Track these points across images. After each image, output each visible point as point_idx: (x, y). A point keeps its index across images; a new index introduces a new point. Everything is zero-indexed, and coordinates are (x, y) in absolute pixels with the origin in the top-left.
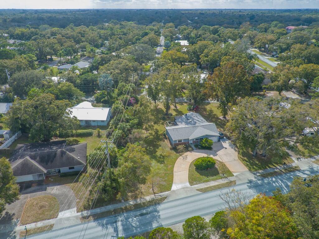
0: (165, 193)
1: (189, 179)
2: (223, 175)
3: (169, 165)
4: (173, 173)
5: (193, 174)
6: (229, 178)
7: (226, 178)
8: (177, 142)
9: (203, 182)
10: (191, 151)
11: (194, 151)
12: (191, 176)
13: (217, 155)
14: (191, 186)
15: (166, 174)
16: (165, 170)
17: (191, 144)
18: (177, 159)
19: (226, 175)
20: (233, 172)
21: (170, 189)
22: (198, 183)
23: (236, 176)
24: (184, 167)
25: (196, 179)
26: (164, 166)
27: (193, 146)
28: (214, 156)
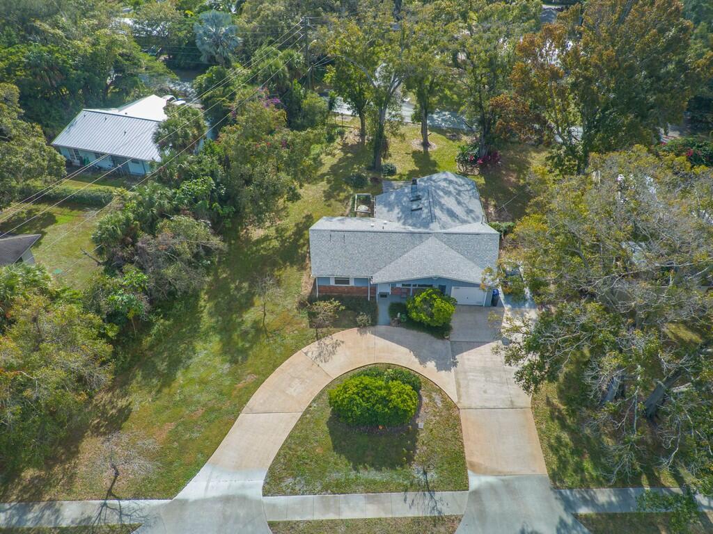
0: (147, 502)
1: (278, 455)
2: (425, 473)
3: (249, 371)
4: (239, 411)
5: (307, 437)
6: (438, 495)
7: (429, 491)
8: (332, 283)
9: (320, 488)
10: (365, 326)
11: (381, 328)
12: (293, 446)
13: (453, 369)
14: (264, 495)
15: (212, 410)
16: (221, 393)
17: (383, 295)
18: (293, 352)
19: (436, 476)
20: (473, 465)
21: (179, 488)
22: (297, 488)
23: (476, 493)
24: (295, 394)
25: (307, 464)
26: (227, 375)
27: (383, 309)
28: (438, 368)
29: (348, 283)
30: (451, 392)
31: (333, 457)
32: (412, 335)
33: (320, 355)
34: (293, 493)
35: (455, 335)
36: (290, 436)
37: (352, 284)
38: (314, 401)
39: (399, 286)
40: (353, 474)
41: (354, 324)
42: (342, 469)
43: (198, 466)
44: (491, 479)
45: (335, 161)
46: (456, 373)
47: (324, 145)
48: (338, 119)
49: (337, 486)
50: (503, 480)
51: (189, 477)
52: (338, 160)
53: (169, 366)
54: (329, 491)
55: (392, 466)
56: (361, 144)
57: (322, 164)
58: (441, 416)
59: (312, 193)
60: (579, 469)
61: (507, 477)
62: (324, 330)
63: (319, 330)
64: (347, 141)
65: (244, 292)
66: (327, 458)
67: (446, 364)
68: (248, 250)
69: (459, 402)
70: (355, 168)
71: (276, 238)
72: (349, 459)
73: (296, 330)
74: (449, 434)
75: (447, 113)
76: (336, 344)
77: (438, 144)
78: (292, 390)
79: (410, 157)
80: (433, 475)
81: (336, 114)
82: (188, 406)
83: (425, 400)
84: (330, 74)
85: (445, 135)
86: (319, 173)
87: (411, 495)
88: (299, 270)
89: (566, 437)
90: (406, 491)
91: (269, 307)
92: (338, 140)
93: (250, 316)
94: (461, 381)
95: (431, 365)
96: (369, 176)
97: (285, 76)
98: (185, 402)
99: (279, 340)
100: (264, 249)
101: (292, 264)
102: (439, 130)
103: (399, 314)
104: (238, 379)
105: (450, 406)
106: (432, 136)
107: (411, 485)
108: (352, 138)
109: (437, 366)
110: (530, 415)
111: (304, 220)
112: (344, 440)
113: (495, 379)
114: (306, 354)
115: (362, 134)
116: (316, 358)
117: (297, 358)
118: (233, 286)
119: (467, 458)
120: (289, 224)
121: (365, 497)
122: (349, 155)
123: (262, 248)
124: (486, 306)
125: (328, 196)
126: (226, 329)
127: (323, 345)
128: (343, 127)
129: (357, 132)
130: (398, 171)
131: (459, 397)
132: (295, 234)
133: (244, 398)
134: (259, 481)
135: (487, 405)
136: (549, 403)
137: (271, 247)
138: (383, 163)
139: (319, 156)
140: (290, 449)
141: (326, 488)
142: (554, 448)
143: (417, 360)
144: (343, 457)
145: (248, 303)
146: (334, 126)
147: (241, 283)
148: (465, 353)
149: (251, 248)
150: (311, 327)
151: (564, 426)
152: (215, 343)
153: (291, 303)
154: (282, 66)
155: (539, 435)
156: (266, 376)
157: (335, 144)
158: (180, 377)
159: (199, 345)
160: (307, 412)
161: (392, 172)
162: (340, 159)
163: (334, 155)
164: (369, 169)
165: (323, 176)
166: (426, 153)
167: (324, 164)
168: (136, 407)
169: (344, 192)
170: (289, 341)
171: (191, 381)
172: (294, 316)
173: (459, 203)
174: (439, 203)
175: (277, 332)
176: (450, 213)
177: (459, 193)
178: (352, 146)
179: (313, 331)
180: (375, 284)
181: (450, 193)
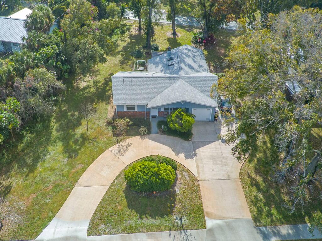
1: (96, 211)
2: (181, 219)
3: (79, 162)
4: (73, 186)
5: (112, 200)
6: (189, 232)
7: (183, 230)
8: (125, 110)
9: (120, 230)
10: (144, 134)
11: (153, 135)
12: (104, 206)
13: (194, 158)
14: (88, 236)
15: (57, 186)
16: (63, 176)
17: (154, 117)
18: (104, 150)
19: (187, 221)
20: (208, 214)
21: (38, 233)
22: (107, 231)
23: (211, 230)
24: (105, 175)
25: (112, 216)
26: (66, 165)
27: (154, 125)
28: (187, 158)
29: (133, 109)
30: (194, 171)
31: (128, 211)
32: (171, 139)
33: (119, 152)
34: (105, 233)
35: (195, 138)
36: (103, 200)
37: (136, 110)
38: (116, 178)
39: (162, 110)
40: (139, 221)
41: (138, 134)
42: (133, 218)
43: (50, 219)
44: (219, 222)
45: (126, 44)
46: (196, 160)
47: (119, 36)
48: (127, 22)
49: (130, 229)
50: (226, 222)
51: (44, 226)
52: (127, 44)
53: (33, 160)
54: (126, 232)
55: (162, 216)
56: (140, 34)
57: (118, 46)
58: (188, 185)
59: (112, 61)
60: (270, 215)
61: (228, 220)
62: (121, 137)
63: (118, 138)
64: (132, 33)
65: (76, 117)
66: (124, 212)
67: (190, 155)
68: (78, 94)
69: (198, 177)
70: (136, 48)
71: (93, 87)
72: (137, 212)
73: (105, 138)
74: (194, 195)
75: (185, 17)
76: (128, 145)
77: (181, 34)
78: (103, 172)
79: (166, 41)
80: (185, 220)
82: (44, 183)
83: (179, 176)
85: (184, 29)
86: (117, 51)
87: (173, 232)
88: (106, 104)
89: (260, 196)
90: (170, 230)
91: (90, 125)
92: (127, 33)
93: (79, 131)
94: (199, 165)
95: (182, 155)
96: (144, 51)
98: (42, 181)
99: (96, 144)
100: (87, 93)
101: (103, 100)
102: (181, 26)
103: (163, 126)
104: (73, 167)
105: (194, 179)
106: (178, 30)
107: (174, 227)
108: (134, 32)
109: (185, 156)
110: (240, 183)
111: (109, 76)
112: (134, 201)
113: (219, 162)
114: (111, 151)
115: (140, 29)
116: (117, 154)
117: (106, 154)
118: (69, 114)
119: (205, 210)
120: (101, 79)
121: (147, 235)
122: (133, 41)
123: (86, 92)
124: (212, 121)
125: (122, 63)
126: (66, 139)
127: (121, 146)
128: (129, 26)
129: (137, 28)
130: (160, 49)
131: (199, 174)
132: (104, 84)
133: (77, 178)
134: (85, 227)
135: (214, 178)
136: (249, 176)
137: (91, 92)
138: (152, 44)
139: (116, 42)
140: (103, 207)
141: (124, 230)
142: (254, 202)
143: (174, 153)
144: (133, 211)
145: (78, 124)
146: (124, 25)
147: (74, 112)
148: (200, 149)
149: (80, 92)
150: (114, 136)
151: (259, 189)
152: (59, 147)
153: (102, 123)
155: (245, 195)
156: (89, 165)
157: (126, 35)
158: (39, 167)
159: (50, 148)
160: (112, 185)
161: (156, 49)
162: (128, 43)
163: (125, 41)
164: (144, 47)
165: (119, 52)
166: (175, 39)
167: (119, 46)
168: (14, 185)
169: (131, 60)
170: (101, 144)
171: (46, 169)
172: (104, 130)
173: (195, 62)
174: (184, 61)
175: (94, 139)
176: (191, 67)
177: (194, 56)
178: (135, 36)
179: (114, 138)
180: (149, 109)
181: (189, 56)
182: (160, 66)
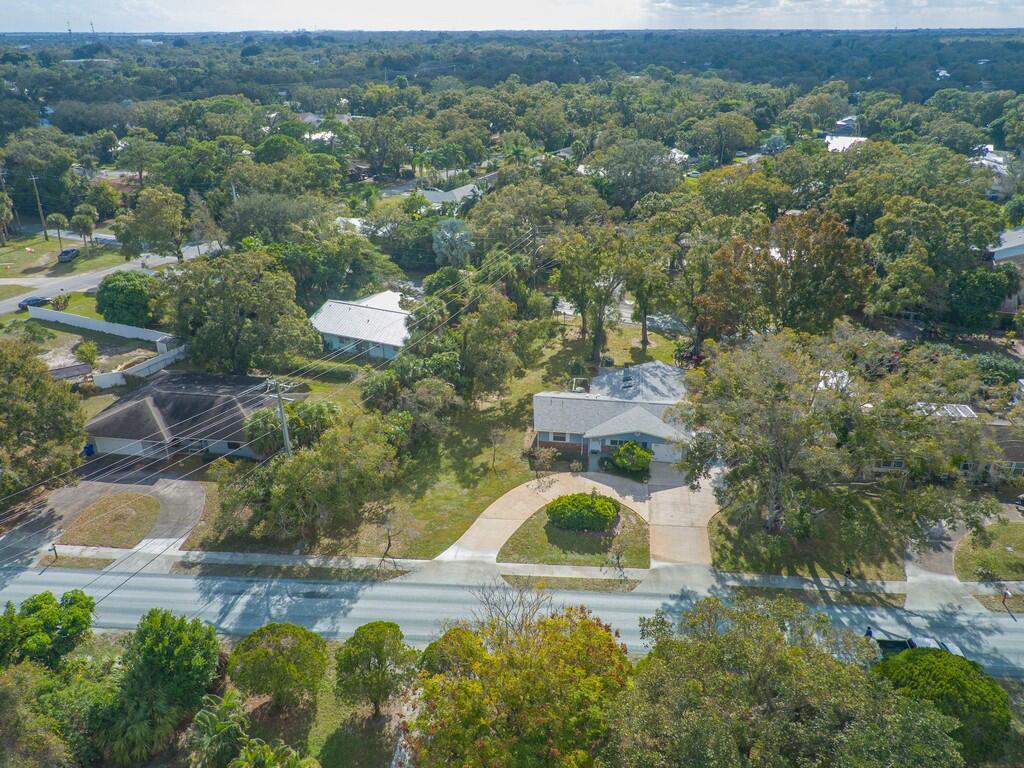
0: (413, 560)
1: (507, 542)
2: (618, 558)
3: (484, 494)
4: (477, 517)
5: (529, 534)
6: (626, 570)
7: (620, 567)
9: (538, 561)
10: (577, 471)
11: (589, 473)
12: (518, 538)
13: (647, 501)
14: (497, 562)
15: (456, 515)
17: (595, 452)
18: (518, 485)
19: (626, 560)
20: (654, 556)
23: (656, 570)
24: (519, 510)
25: (528, 548)
26: (466, 496)
27: (593, 461)
28: (635, 500)
29: (564, 439)
30: (644, 515)
31: (549, 546)
33: (538, 487)
34: (518, 562)
35: (653, 481)
36: (516, 532)
37: (568, 440)
38: (534, 514)
39: (608, 443)
41: (569, 470)
43: (448, 544)
44: (668, 564)
45: (555, 353)
46: (650, 504)
47: (545, 340)
48: (560, 318)
49: (551, 561)
50: (677, 565)
52: (557, 352)
53: (419, 487)
54: (545, 563)
55: (593, 554)
56: (581, 340)
57: (542, 355)
58: (634, 528)
59: (534, 376)
60: (735, 562)
61: (680, 564)
62: (543, 472)
63: (539, 472)
64: (567, 337)
65: (474, 445)
66: (544, 546)
67: (642, 496)
69: (650, 521)
70: (573, 359)
71: (501, 410)
72: (560, 547)
73: (520, 471)
74: (639, 539)
76: (552, 481)
77: (656, 342)
78: (517, 507)
79: (627, 352)
80: (623, 560)
81: (558, 314)
82: (437, 512)
83: (623, 519)
84: (555, 277)
86: (540, 362)
87: (605, 568)
88: (520, 431)
90: (602, 566)
91: (498, 455)
92: (560, 336)
93: (479, 460)
94: (653, 509)
95: (630, 498)
96: (586, 366)
97: (513, 277)
98: (435, 509)
99: (505, 477)
100: (491, 416)
101: (515, 427)
102: (658, 331)
103: (606, 463)
104: (475, 498)
105: (641, 523)
106: (652, 335)
107: (607, 564)
108: (573, 334)
110: (706, 532)
111: (527, 396)
112: (557, 537)
113: (682, 509)
114: (528, 486)
115: (583, 331)
116: (535, 489)
117: (522, 487)
118: (464, 440)
119: (651, 552)
120: (512, 399)
121: (572, 567)
122: (568, 348)
123: (488, 415)
125: (545, 379)
126: (460, 467)
127: (541, 482)
128: (565, 325)
129: (578, 330)
130: (615, 363)
131: (650, 518)
132: (517, 407)
133: (480, 510)
134: (493, 554)
135: (672, 524)
136: (720, 525)
137: (496, 415)
138: (601, 355)
139: (540, 348)
141: (542, 562)
142: (719, 550)
143: (618, 494)
144: (556, 546)
145: (477, 452)
146: (556, 324)
147: (472, 438)
148: (658, 493)
150: (532, 470)
152: (453, 476)
153: (516, 454)
154: (512, 268)
155: (710, 543)
156: (497, 498)
157: (556, 339)
158: (428, 492)
159: (442, 477)
160: (528, 520)
161: (608, 363)
162: (559, 352)
163: (553, 348)
164: (587, 360)
165: (544, 364)
166: (644, 349)
167: (545, 355)
169: (561, 377)
170: (514, 478)
171: (438, 497)
172: (518, 462)
173: (663, 383)
174: (645, 381)
175: (503, 472)
176: (654, 389)
177: (665, 376)
178: (573, 341)
179: (533, 472)
180: (587, 439)
181: (656, 375)
182: (607, 388)
